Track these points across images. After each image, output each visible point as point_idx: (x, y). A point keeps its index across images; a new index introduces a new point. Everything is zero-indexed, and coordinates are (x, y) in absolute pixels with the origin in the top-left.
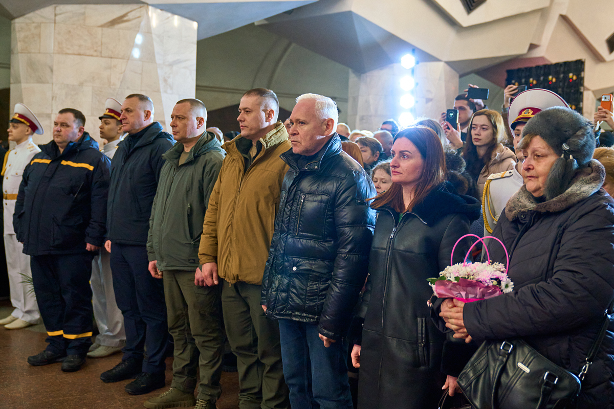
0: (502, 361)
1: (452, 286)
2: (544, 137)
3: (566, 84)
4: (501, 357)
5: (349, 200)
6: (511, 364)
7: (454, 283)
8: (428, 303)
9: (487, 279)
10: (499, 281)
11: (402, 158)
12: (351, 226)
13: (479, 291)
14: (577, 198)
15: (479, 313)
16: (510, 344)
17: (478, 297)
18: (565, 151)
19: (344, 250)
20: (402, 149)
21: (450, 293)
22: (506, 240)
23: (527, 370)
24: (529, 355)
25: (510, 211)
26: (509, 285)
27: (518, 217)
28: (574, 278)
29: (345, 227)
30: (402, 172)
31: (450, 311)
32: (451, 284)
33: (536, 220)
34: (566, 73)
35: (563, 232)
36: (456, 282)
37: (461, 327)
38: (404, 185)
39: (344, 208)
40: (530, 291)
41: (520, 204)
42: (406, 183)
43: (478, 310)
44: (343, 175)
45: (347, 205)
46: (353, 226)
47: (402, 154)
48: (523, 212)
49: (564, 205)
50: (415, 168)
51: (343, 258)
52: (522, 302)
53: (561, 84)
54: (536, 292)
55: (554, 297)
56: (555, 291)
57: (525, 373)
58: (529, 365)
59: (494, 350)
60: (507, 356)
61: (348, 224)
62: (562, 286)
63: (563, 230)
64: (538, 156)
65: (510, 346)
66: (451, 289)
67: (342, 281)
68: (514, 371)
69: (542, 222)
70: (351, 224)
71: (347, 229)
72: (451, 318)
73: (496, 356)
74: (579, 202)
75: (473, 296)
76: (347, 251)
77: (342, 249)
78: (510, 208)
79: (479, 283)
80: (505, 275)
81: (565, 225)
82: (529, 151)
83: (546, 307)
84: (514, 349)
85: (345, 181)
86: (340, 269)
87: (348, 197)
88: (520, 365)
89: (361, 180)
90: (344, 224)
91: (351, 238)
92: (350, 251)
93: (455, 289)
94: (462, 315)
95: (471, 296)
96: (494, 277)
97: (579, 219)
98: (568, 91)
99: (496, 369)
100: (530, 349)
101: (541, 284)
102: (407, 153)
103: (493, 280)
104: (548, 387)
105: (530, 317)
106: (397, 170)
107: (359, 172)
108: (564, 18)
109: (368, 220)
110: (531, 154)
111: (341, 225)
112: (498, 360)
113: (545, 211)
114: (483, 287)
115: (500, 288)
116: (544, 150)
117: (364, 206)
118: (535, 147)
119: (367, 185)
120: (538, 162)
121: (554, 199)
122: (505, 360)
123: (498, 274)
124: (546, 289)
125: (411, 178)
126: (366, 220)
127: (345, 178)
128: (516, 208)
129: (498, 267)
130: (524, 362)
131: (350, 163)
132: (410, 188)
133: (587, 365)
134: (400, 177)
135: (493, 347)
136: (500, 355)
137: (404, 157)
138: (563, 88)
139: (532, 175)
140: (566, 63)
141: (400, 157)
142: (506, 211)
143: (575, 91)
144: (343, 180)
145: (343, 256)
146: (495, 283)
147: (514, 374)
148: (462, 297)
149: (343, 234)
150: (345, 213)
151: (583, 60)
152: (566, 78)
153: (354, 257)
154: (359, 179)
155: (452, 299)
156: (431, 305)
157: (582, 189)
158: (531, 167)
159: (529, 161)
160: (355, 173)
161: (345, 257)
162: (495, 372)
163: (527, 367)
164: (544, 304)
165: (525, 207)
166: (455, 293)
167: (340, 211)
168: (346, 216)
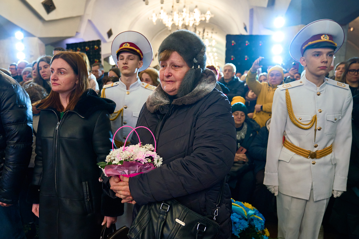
0: (163, 218)
1: (117, 168)
2: (180, 53)
4: (161, 215)
5: (12, 105)
6: (170, 219)
7: (120, 166)
8: (99, 180)
9: (143, 159)
10: (151, 158)
11: (59, 74)
12: (16, 124)
13: (137, 168)
14: (204, 94)
15: (142, 185)
16: (168, 205)
17: (137, 172)
18: (195, 63)
19: (12, 142)
20: (59, 67)
21: (116, 173)
22: (151, 127)
23: (183, 224)
24: (183, 212)
25: (151, 106)
26: (159, 160)
27: (159, 110)
28: (212, 152)
29: (11, 125)
30: (60, 84)
31: (119, 185)
32: (117, 167)
33: (173, 111)
34: (93, 46)
35: (197, 119)
36: (120, 164)
37: (127, 196)
38: (61, 93)
39: (8, 112)
40: (180, 164)
41: (158, 101)
42: (63, 92)
43: (141, 183)
44: (5, 88)
45: (11, 109)
46: (18, 124)
47: (60, 71)
48: (162, 106)
49: (195, 99)
50: (70, 81)
51: (13, 147)
52: (176, 173)
54: (186, 165)
55: (200, 168)
56: (201, 162)
57: (181, 226)
58: (184, 219)
59: (154, 209)
60: (166, 214)
61: (13, 123)
62: (206, 159)
63: (197, 117)
64: (175, 66)
65: (168, 206)
66: (117, 170)
67: (14, 164)
68: (173, 225)
69: (177, 112)
70: (16, 122)
71: (13, 127)
72: (119, 191)
73: (157, 215)
74: (205, 96)
75: (134, 172)
76: (15, 142)
77: (10, 140)
78: (151, 103)
79: (138, 162)
80: (155, 153)
81: (198, 113)
82: (168, 63)
83: (195, 175)
84: (171, 208)
85: (6, 92)
86: (11, 155)
87: (11, 104)
88: (177, 220)
89: (19, 91)
90: (10, 123)
91: (17, 133)
92: (17, 142)
93: (120, 169)
94: (128, 187)
95: (132, 172)
96: (148, 156)
97: (207, 109)
99: (159, 225)
100: (183, 207)
101: (187, 157)
102: (63, 70)
103: (147, 159)
104: (200, 235)
105: (182, 184)
106: (57, 82)
107: (16, 86)
108: (90, 21)
109: (28, 119)
110: (170, 65)
111: (8, 123)
112: (159, 217)
113: (181, 104)
114: (141, 165)
115: (153, 164)
116: (179, 63)
117: (23, 109)
118: (173, 60)
119: (23, 94)
120: (175, 70)
121: (187, 95)
122: (165, 217)
123: (150, 153)
124: (193, 161)
125: (67, 88)
126: (27, 119)
127: (6, 90)
128: (155, 103)
129: (149, 147)
130: (180, 218)
131: (8, 79)
132: (66, 94)
133: (217, 210)
134: (59, 87)
135: (153, 207)
136: (161, 214)
137: (61, 73)
139: (172, 80)
141: (58, 73)
142: (148, 106)
144: (5, 91)
145: (12, 146)
146: (150, 161)
147: (174, 228)
148: (125, 173)
149: (10, 130)
150: (10, 115)
152: (93, 48)
153: (21, 146)
154: (17, 90)
155: (118, 176)
156: (102, 180)
157: (206, 87)
158: (170, 74)
159: (169, 70)
160: (14, 86)
161: (14, 146)
162: (159, 227)
163: (183, 221)
164: (193, 174)
165: (162, 102)
166: (120, 172)
167: (6, 114)
168: (11, 117)
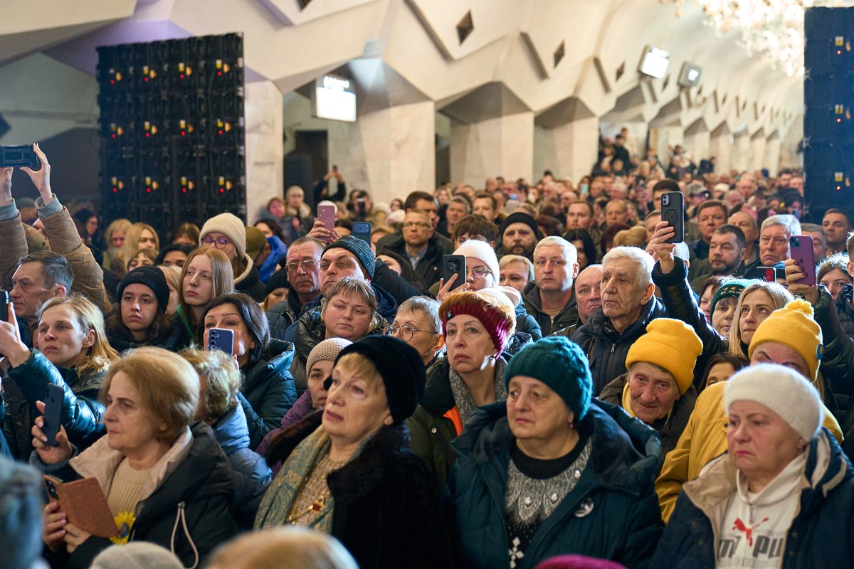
3: (211, 79)
34: (211, 58)
53: (203, 80)
98: (216, 93)
138: (206, 89)
140: (208, 39)
143: (228, 95)
151: (240, 35)
152: (210, 68)
